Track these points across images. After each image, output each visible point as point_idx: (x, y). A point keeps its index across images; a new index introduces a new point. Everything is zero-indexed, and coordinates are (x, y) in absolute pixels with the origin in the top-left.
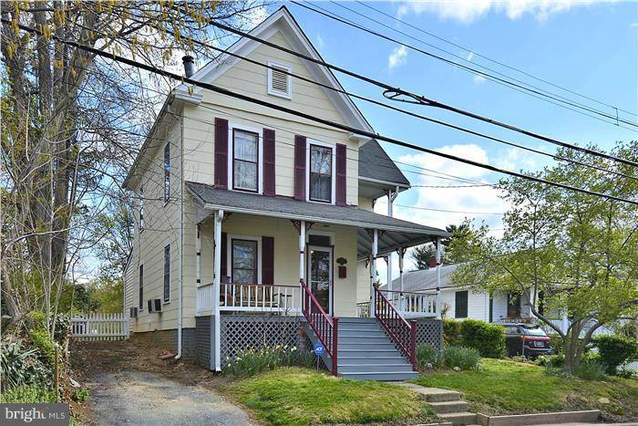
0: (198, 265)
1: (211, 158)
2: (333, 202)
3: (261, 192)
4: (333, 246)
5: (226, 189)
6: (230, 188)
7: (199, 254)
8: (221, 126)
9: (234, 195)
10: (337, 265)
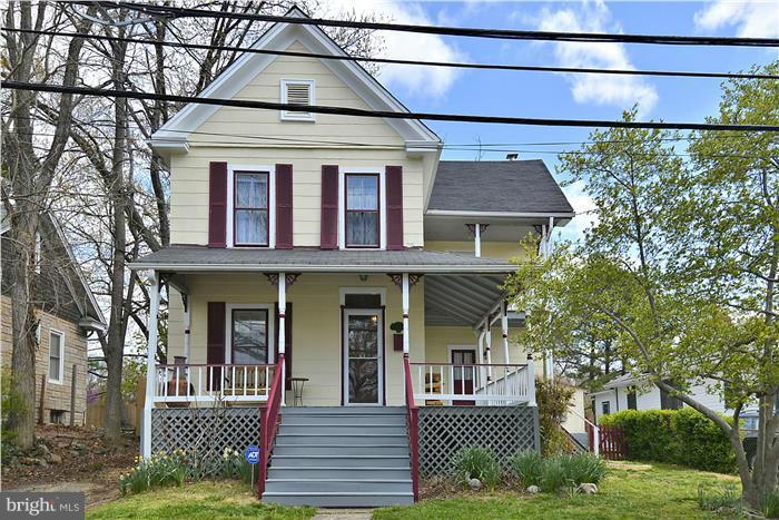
0: (186, 346)
1: (205, 212)
2: (383, 245)
3: (272, 245)
4: (384, 308)
5: (224, 247)
6: (230, 244)
7: (188, 332)
8: (218, 171)
9: (236, 253)
10: (390, 333)
